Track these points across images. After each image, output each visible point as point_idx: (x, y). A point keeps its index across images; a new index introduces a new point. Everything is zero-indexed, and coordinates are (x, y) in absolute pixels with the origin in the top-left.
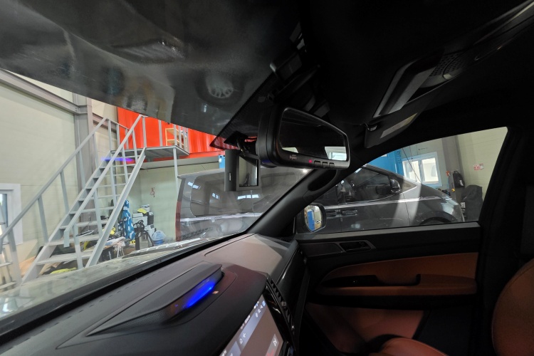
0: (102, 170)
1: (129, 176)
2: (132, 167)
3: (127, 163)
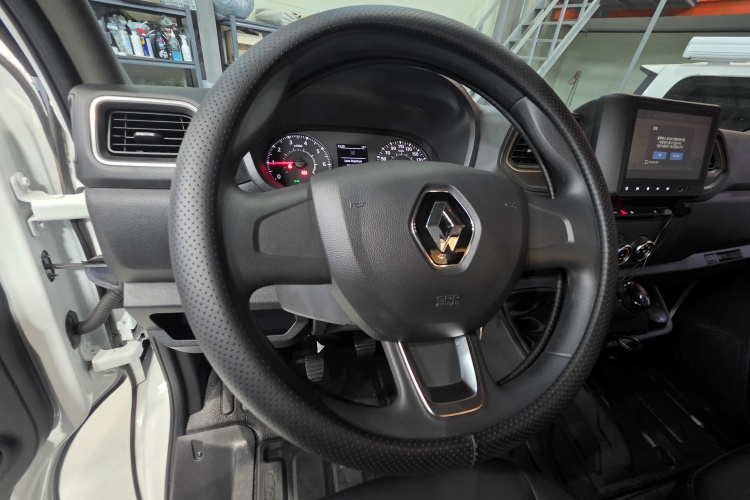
0: (525, 28)
1: (557, 44)
2: (569, 27)
3: (565, 18)
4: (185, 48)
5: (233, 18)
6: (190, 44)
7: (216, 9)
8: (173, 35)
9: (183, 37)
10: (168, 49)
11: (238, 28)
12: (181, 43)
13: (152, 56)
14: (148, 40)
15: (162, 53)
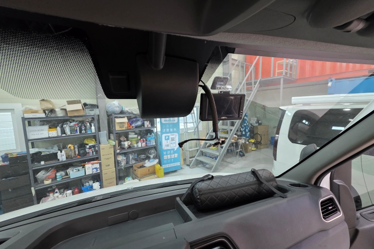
4: (93, 128)
5: (113, 114)
6: (94, 126)
7: (107, 112)
8: (88, 124)
9: (93, 124)
10: (85, 130)
11: (115, 117)
12: (91, 126)
13: (78, 133)
14: (78, 128)
15: (83, 132)
